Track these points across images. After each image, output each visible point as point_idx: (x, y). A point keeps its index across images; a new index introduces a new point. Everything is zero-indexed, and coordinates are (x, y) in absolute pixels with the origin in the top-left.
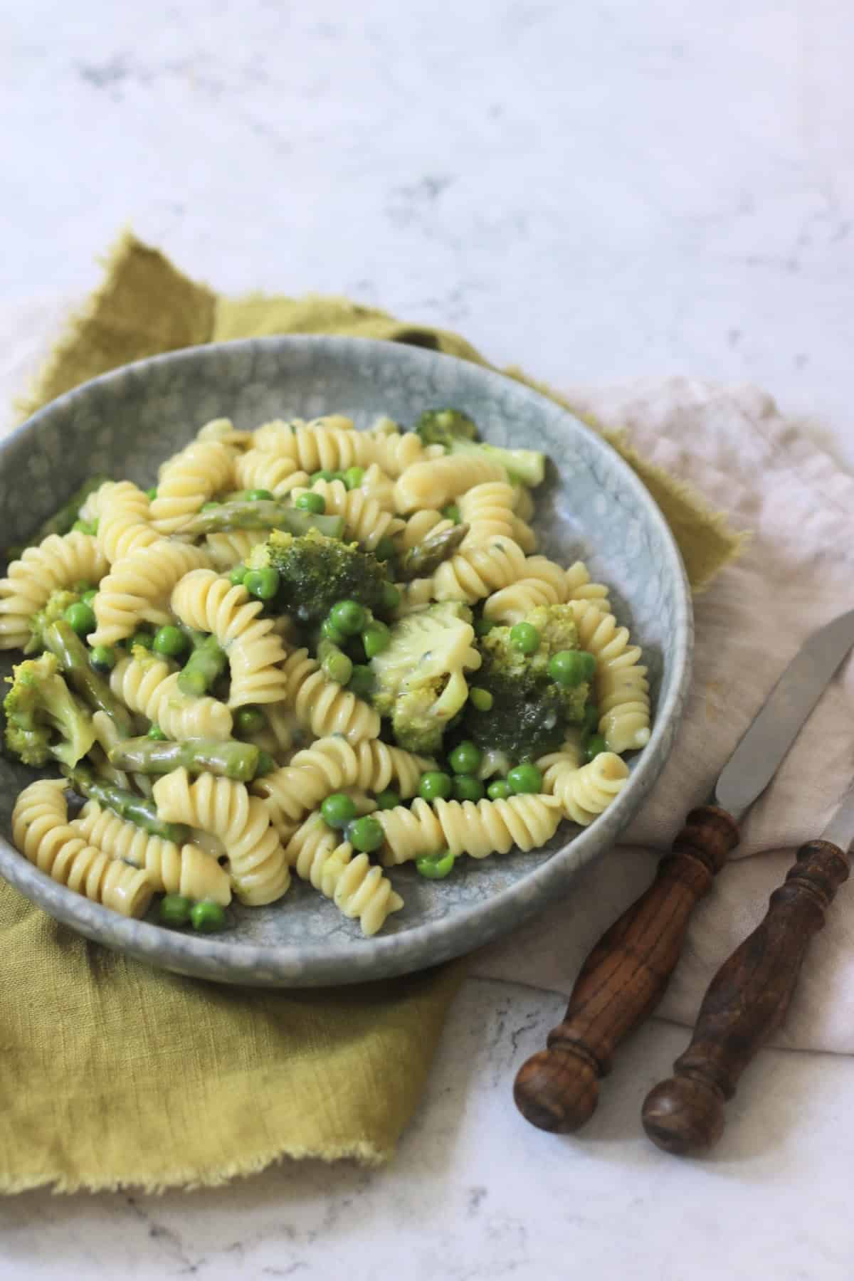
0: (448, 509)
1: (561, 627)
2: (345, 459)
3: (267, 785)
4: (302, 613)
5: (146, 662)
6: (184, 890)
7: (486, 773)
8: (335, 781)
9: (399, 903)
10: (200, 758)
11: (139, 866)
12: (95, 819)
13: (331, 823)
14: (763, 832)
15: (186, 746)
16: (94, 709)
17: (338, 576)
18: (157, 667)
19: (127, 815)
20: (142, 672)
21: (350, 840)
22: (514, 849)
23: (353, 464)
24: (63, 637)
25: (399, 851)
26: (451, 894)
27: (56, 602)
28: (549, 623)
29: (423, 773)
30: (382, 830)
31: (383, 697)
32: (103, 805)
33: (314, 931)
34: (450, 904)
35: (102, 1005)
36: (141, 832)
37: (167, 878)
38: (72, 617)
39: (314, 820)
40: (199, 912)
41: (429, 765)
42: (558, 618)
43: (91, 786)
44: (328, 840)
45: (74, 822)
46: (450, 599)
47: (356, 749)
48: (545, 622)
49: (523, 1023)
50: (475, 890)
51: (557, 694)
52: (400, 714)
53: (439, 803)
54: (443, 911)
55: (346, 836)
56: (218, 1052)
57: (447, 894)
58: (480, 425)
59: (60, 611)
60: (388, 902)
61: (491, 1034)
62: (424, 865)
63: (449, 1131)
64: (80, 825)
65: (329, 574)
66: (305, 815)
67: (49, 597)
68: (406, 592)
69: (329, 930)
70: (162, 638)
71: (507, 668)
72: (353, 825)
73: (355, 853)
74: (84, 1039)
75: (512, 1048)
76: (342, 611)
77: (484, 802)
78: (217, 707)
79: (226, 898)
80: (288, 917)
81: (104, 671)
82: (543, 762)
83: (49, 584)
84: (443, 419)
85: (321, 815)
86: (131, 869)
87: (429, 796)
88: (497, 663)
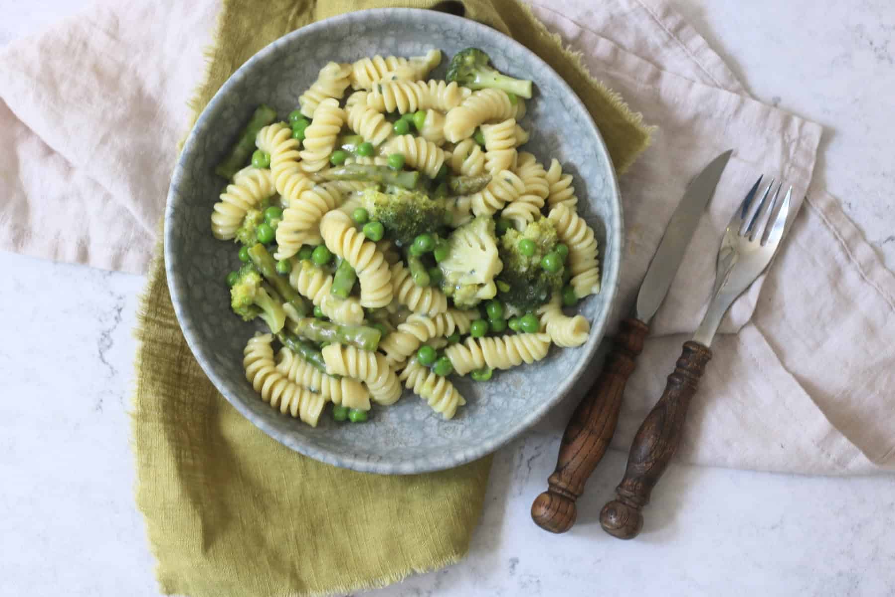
0: (476, 136)
1: (548, 237)
2: (413, 108)
3: (386, 349)
4: (398, 243)
5: (311, 271)
6: (345, 404)
7: (507, 316)
8: (423, 339)
9: (463, 402)
10: (348, 337)
11: (318, 392)
12: (290, 362)
13: (423, 363)
14: (664, 326)
15: (339, 329)
16: (284, 300)
17: (417, 222)
18: (317, 276)
19: (308, 360)
20: (309, 278)
21: (433, 371)
22: (523, 362)
23: (417, 110)
24: (260, 256)
25: (461, 371)
26: (492, 388)
27: (251, 221)
28: (541, 235)
29: (472, 322)
30: (452, 366)
31: (448, 289)
32: (294, 352)
33: (417, 418)
34: (491, 395)
35: (305, 466)
36: (317, 371)
37: (335, 399)
38: (263, 233)
39: (413, 363)
40: (354, 416)
41: (476, 316)
42: (545, 230)
43: (285, 340)
44: (421, 374)
45: (279, 367)
46: (482, 215)
47: (434, 320)
48: (538, 236)
49: (533, 453)
50: (504, 385)
51: (547, 280)
52: (457, 299)
53: (482, 341)
54: (487, 400)
55: (431, 370)
56: (370, 486)
57: (489, 388)
58: (491, 56)
59: (254, 225)
60: (458, 402)
61: (516, 462)
62: (476, 376)
63: (498, 524)
64: (284, 367)
65: (412, 222)
66: (408, 359)
67: (246, 214)
68: (456, 206)
69: (426, 415)
70: (318, 255)
71: (519, 267)
72: (436, 365)
73: (437, 378)
74: (297, 483)
75: (528, 469)
76: (421, 243)
77: (506, 338)
78: (355, 308)
79: (368, 407)
80: (402, 409)
81: (286, 276)
82: (539, 312)
83: (244, 207)
84: (469, 59)
85: (417, 359)
86: (314, 397)
87: (476, 336)
88: (512, 264)
